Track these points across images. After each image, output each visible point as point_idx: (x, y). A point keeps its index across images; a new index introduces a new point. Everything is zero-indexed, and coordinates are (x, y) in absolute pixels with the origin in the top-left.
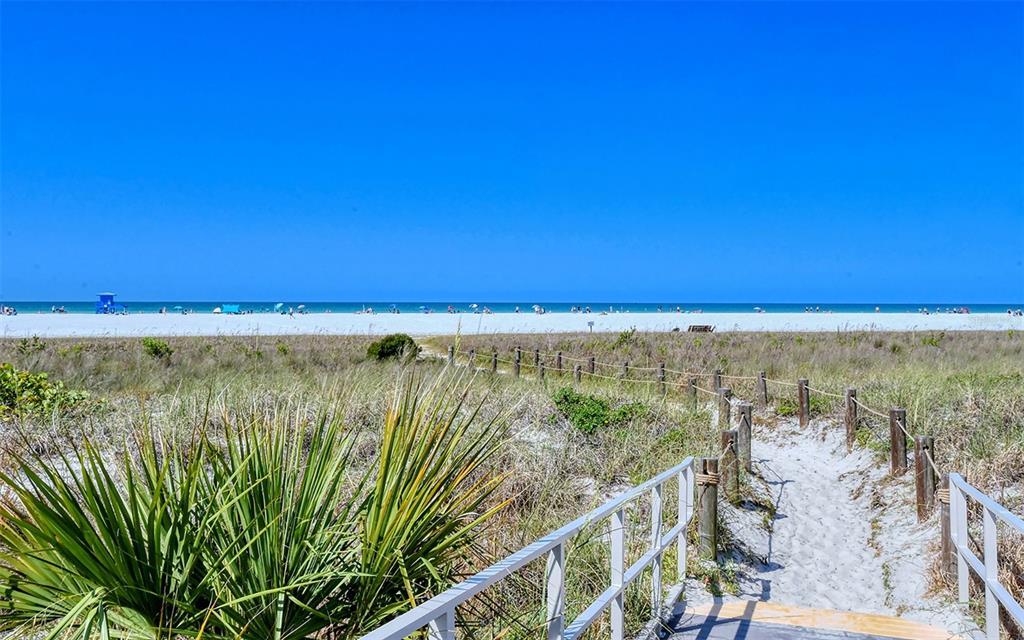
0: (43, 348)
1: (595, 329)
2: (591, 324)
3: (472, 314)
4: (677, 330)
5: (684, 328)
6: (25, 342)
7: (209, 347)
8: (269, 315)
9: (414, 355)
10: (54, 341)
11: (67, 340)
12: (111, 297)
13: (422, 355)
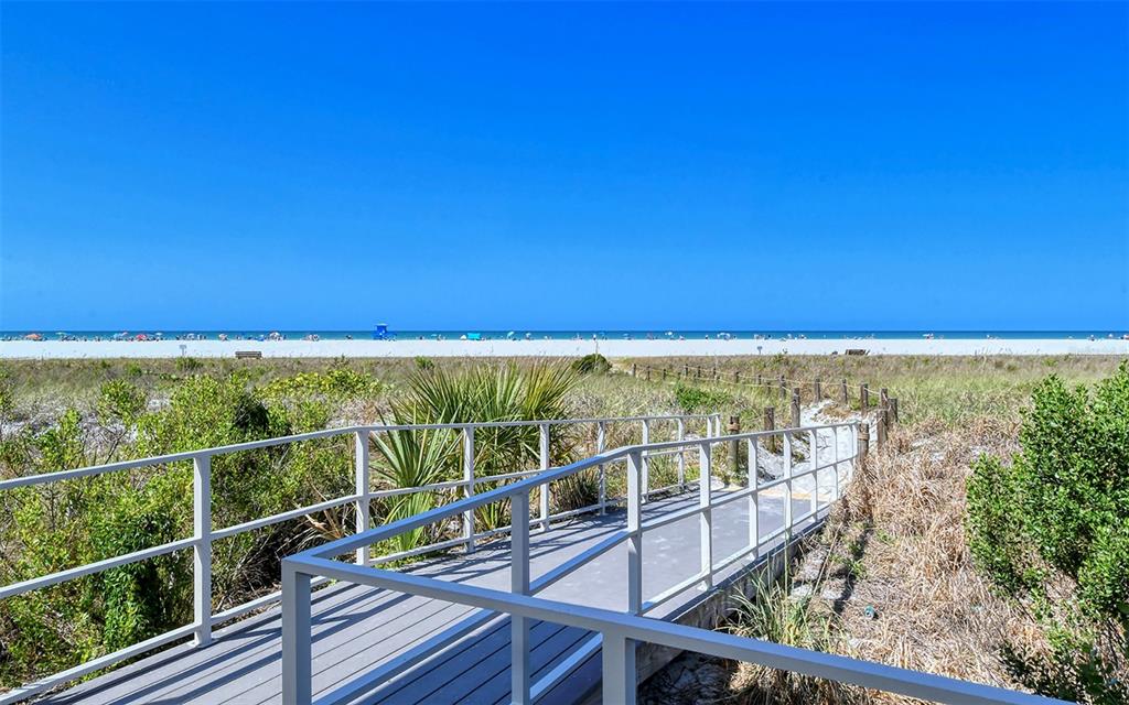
0: (347, 363)
1: (763, 353)
2: (760, 348)
3: (668, 341)
4: (836, 353)
5: (842, 352)
6: (336, 359)
7: (460, 363)
8: (503, 341)
9: (607, 370)
10: (352, 359)
11: (361, 359)
12: (385, 327)
13: (613, 370)
